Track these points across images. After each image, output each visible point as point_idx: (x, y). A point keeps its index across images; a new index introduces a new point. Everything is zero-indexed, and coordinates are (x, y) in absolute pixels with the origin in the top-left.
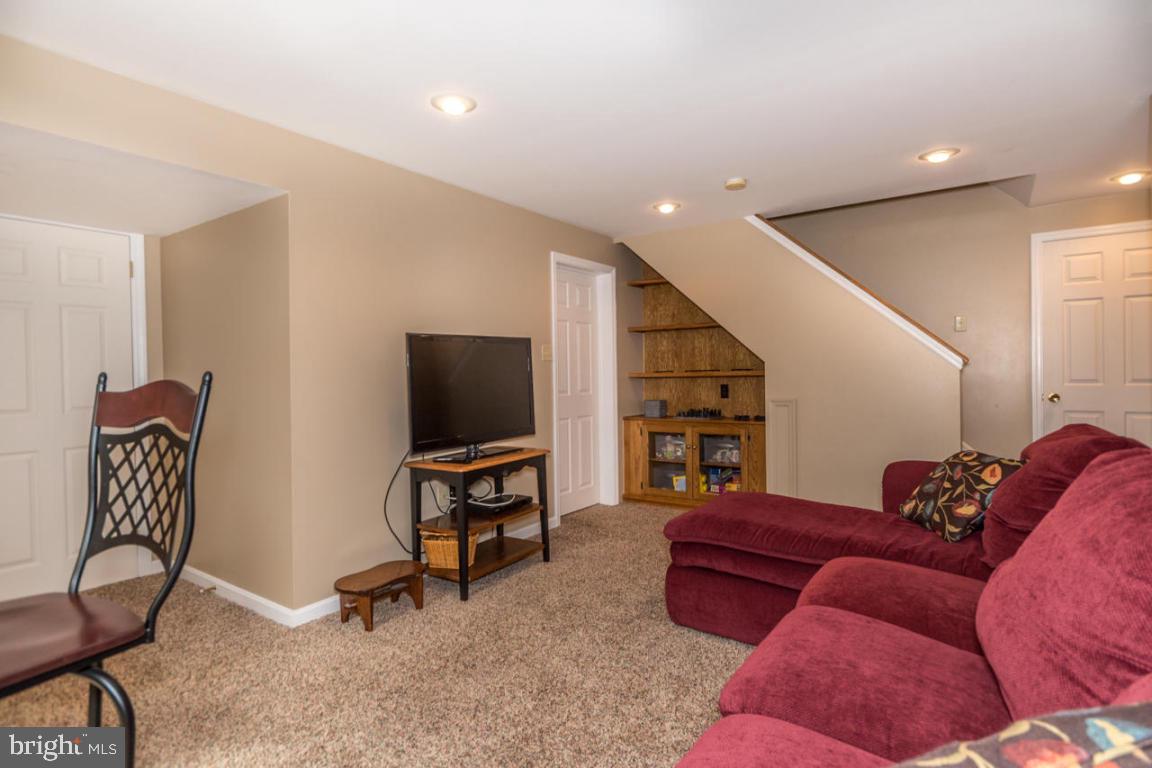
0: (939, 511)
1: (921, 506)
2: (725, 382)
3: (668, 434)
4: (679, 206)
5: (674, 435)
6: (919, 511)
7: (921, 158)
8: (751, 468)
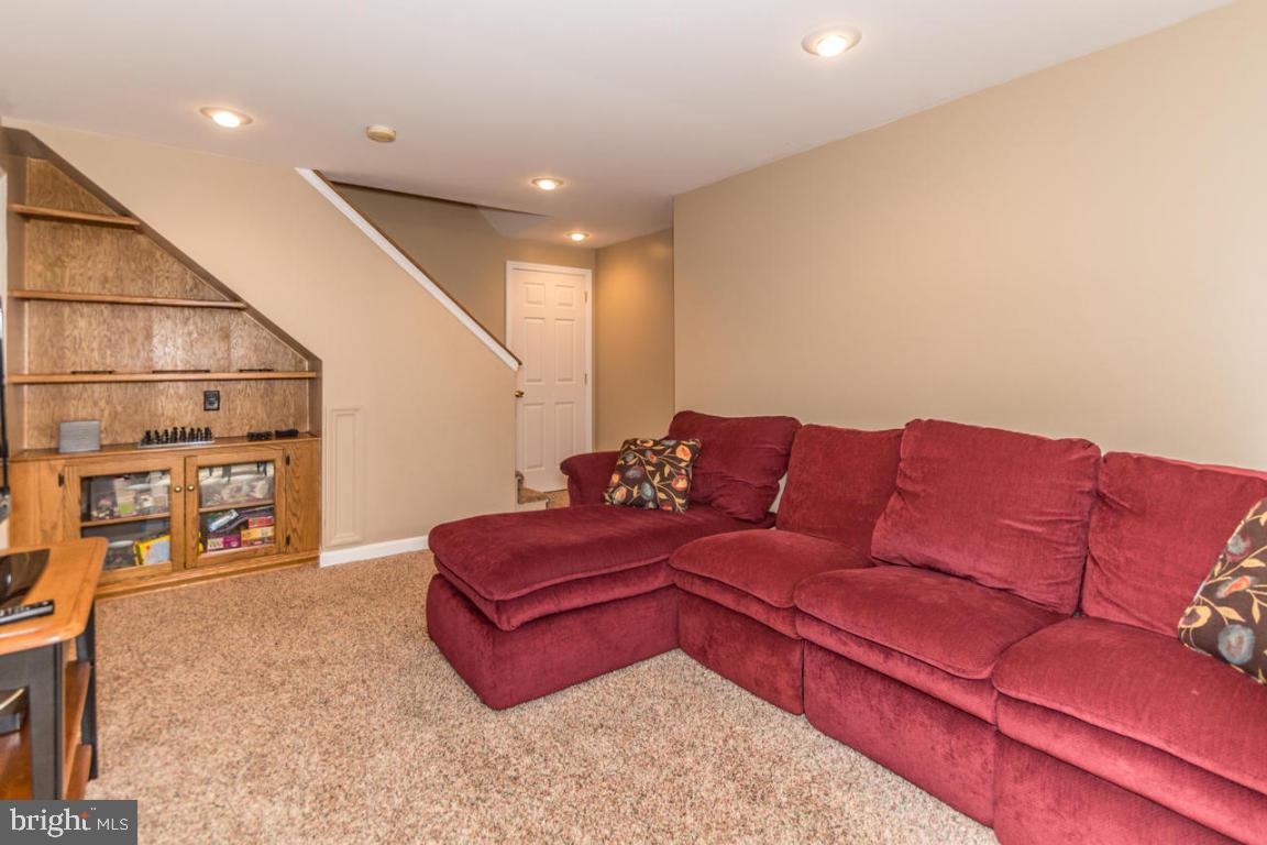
0: (661, 490)
1: (635, 491)
2: (212, 387)
3: (119, 476)
4: (249, 121)
5: (127, 476)
6: (635, 495)
7: (534, 182)
8: (290, 500)
